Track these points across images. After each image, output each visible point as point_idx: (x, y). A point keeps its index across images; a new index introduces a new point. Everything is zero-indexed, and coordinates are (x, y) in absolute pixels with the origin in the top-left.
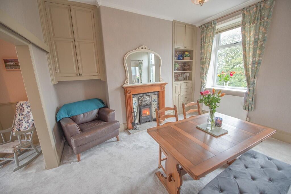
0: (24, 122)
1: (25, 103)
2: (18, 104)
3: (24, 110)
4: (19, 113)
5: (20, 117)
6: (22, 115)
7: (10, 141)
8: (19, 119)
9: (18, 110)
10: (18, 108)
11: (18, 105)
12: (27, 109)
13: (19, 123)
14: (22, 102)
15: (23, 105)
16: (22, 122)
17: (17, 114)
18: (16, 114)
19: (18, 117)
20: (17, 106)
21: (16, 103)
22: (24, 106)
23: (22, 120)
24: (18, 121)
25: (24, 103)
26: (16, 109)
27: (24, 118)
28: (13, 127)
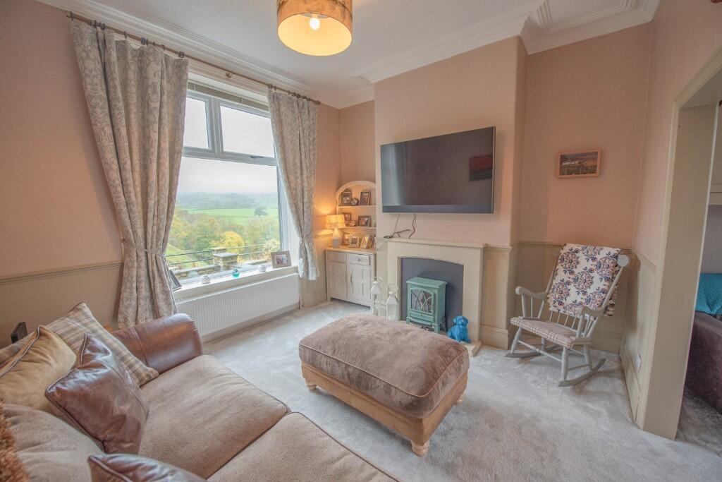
0: (572, 289)
1: (583, 250)
2: (564, 248)
3: (578, 263)
4: (565, 268)
5: (566, 277)
6: (572, 272)
7: (539, 317)
8: (563, 280)
9: (562, 260)
10: (565, 256)
11: (566, 249)
12: (584, 263)
13: (561, 287)
14: (575, 247)
15: (577, 251)
16: (569, 287)
17: (560, 268)
18: (558, 267)
19: (561, 275)
20: (562, 252)
21: (561, 247)
22: (580, 254)
23: (568, 283)
24: (560, 283)
25: (580, 248)
26: (560, 257)
27: (576, 280)
28: (548, 294)
